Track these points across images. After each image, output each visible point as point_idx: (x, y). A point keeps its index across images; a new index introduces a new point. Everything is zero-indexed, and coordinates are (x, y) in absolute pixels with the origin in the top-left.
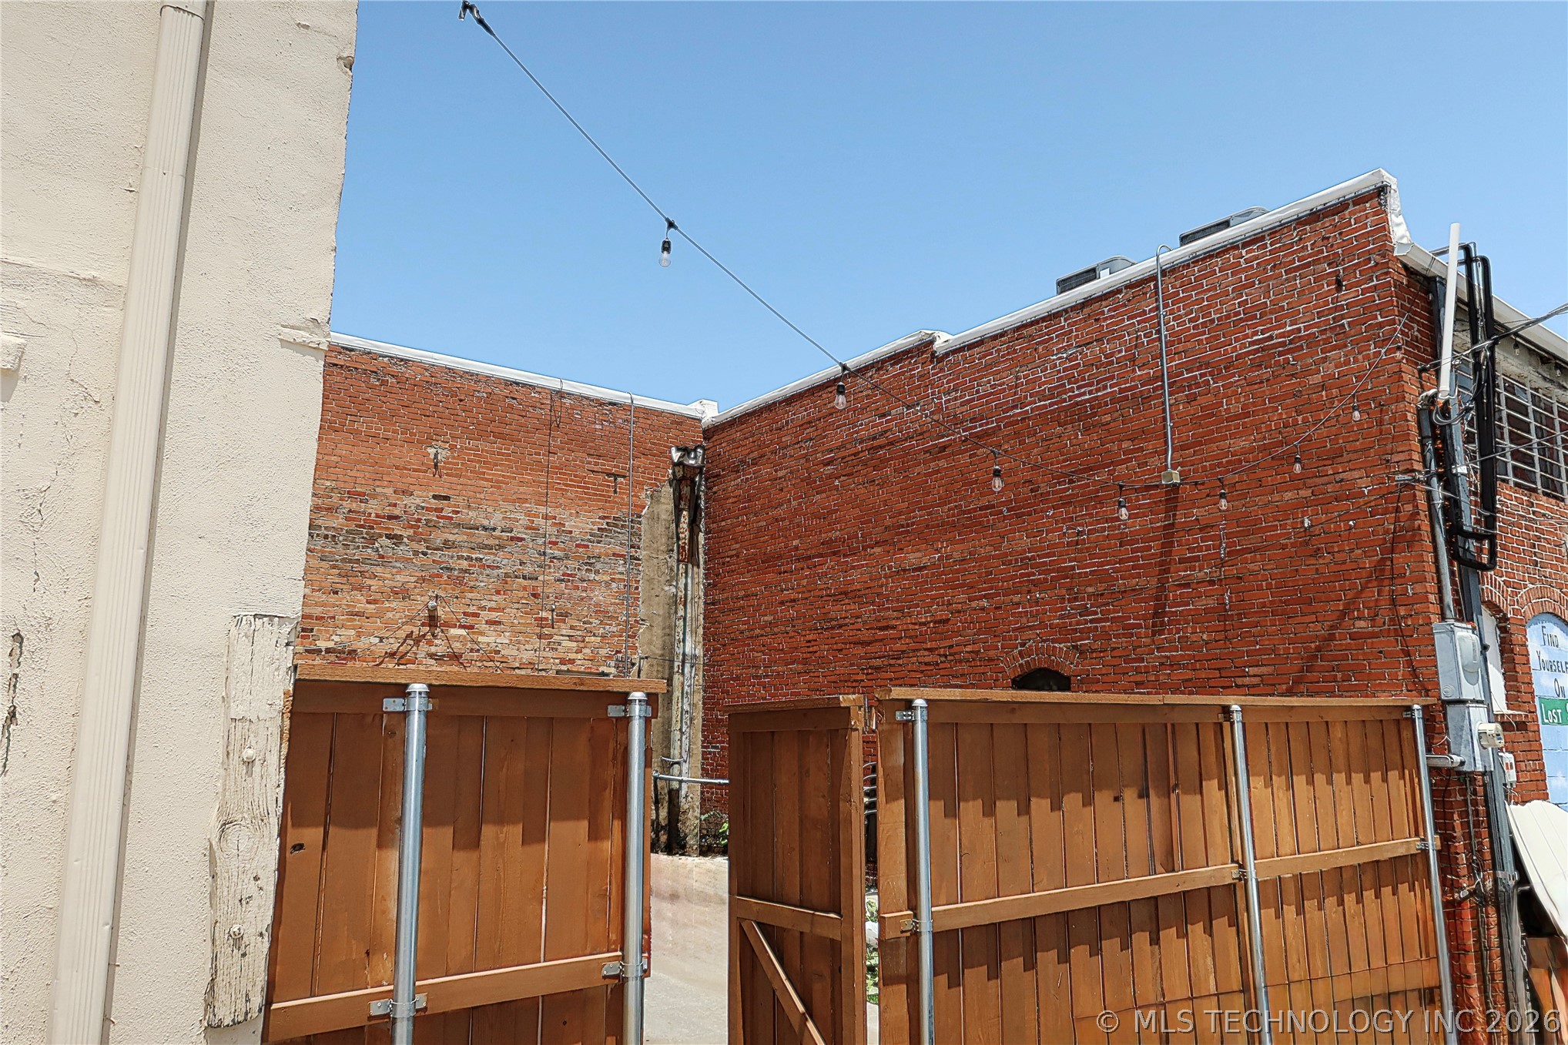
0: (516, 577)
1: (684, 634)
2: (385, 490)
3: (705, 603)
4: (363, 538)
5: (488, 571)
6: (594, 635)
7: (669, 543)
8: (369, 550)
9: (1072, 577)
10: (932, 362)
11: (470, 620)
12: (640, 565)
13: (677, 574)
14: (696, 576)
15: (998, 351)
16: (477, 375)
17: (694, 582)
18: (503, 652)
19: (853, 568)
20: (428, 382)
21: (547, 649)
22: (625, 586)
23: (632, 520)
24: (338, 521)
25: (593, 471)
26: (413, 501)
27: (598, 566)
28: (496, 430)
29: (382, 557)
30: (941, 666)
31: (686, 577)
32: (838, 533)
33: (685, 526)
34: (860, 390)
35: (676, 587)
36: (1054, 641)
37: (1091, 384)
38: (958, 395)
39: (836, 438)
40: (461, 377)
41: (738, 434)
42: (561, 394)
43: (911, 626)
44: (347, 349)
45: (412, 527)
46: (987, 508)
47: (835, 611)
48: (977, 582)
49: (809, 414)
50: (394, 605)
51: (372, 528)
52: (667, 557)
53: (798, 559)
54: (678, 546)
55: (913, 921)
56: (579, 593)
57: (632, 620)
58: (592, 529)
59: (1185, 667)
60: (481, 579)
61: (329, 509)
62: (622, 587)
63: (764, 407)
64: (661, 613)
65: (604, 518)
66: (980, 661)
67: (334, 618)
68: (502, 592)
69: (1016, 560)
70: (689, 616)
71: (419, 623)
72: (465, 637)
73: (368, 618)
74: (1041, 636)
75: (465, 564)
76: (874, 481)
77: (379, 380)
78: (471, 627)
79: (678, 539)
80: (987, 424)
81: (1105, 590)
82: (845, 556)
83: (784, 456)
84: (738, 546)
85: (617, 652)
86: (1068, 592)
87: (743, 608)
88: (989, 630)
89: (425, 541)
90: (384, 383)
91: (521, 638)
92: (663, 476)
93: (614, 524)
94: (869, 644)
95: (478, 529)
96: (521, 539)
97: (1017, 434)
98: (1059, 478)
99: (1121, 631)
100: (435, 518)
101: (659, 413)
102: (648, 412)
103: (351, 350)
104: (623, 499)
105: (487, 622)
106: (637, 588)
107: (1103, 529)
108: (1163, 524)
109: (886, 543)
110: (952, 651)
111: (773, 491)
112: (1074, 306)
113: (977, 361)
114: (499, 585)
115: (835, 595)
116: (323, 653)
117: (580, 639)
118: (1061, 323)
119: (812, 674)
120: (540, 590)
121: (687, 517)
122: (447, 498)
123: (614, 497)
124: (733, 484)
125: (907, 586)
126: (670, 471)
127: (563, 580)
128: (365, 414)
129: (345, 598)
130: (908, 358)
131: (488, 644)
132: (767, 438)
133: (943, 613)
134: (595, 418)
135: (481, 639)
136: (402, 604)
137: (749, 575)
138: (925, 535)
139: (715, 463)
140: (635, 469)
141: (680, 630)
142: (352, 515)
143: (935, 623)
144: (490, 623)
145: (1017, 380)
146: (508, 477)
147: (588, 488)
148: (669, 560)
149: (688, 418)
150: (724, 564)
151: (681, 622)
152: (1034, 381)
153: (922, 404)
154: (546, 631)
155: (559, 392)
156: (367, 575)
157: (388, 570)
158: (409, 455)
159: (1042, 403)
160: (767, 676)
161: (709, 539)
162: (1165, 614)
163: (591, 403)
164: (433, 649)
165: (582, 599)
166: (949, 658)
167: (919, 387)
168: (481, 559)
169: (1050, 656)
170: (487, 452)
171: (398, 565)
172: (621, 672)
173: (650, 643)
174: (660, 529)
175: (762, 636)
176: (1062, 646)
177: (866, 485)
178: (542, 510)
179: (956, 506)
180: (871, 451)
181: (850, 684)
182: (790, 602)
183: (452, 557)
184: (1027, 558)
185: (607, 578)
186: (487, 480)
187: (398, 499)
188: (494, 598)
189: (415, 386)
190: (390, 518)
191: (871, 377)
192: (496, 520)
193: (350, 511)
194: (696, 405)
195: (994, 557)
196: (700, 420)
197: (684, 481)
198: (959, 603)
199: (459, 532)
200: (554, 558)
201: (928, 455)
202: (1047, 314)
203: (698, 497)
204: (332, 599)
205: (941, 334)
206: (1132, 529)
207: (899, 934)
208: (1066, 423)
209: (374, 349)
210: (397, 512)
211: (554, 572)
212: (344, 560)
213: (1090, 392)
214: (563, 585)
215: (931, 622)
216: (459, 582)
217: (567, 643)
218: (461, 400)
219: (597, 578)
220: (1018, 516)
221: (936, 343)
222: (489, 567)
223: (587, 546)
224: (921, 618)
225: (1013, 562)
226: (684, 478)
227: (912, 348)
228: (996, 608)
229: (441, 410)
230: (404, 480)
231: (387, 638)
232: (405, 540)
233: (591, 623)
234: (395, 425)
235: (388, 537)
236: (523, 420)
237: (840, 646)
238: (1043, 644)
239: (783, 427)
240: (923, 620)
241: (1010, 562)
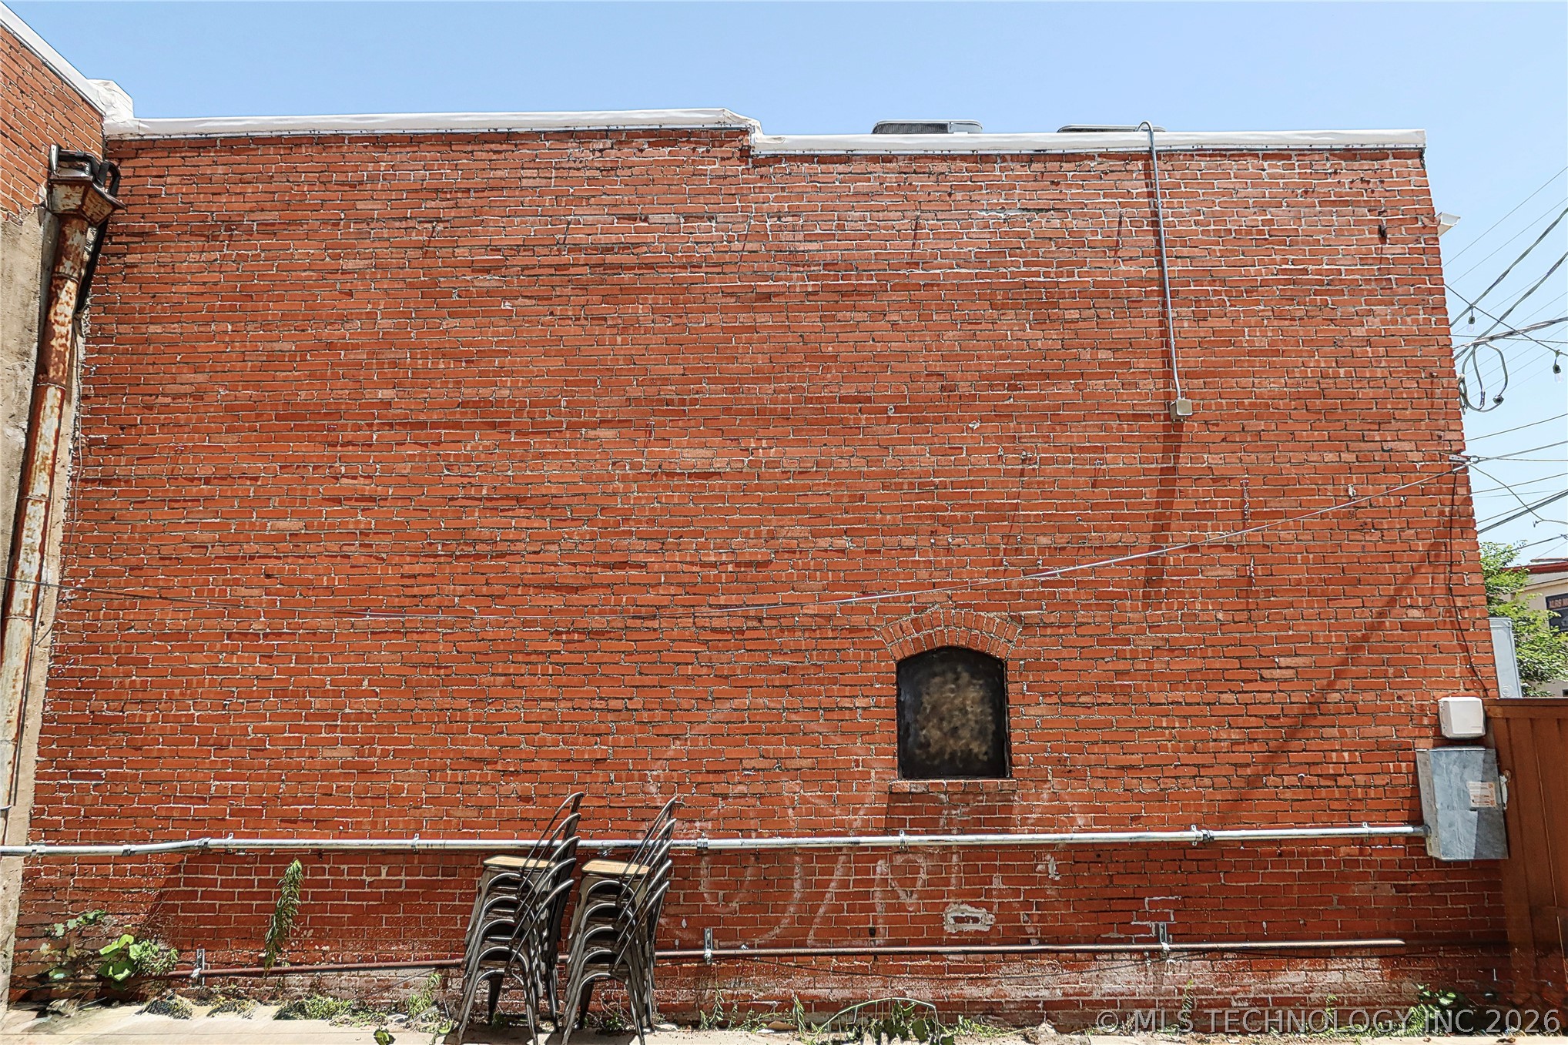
1: (43, 534)
7: (25, 337)
9: (1014, 519)
10: (744, 161)
15: (880, 179)
19: (542, 456)
30: (748, 634)
31: (60, 418)
32: (505, 392)
33: (70, 311)
34: (575, 165)
35: (29, 433)
36: (977, 608)
37: (1049, 265)
38: (800, 223)
39: (512, 230)
43: (680, 566)
46: (856, 400)
47: (488, 526)
48: (829, 509)
49: (436, 177)
52: (17, 365)
53: (391, 425)
54: (45, 348)
59: (1190, 653)
66: (829, 630)
69: (912, 484)
74: (954, 599)
76: (603, 319)
80: (858, 278)
81: (1068, 543)
82: (521, 434)
83: (361, 236)
84: (201, 378)
86: (1005, 540)
87: (208, 499)
88: (852, 584)
92: (28, 194)
94: (576, 590)
97: (915, 304)
98: (991, 381)
99: (1093, 601)
107: (1067, 461)
108: (1159, 466)
109: (627, 425)
110: (773, 612)
111: (322, 292)
113: (837, 183)
115: (489, 499)
118: (993, 171)
121: (73, 296)
125: (676, 500)
126: (45, 191)
130: (689, 143)
132: (309, 194)
133: (762, 553)
137: (234, 437)
138: (720, 423)
143: (738, 565)
148: (21, 373)
149: (84, 100)
150: (148, 407)
152: (949, 237)
159: (965, 270)
162: (1160, 583)
166: (766, 622)
167: (713, 192)
169: (970, 629)
175: (266, 557)
176: (991, 615)
177: (583, 322)
179: (791, 388)
180: (600, 270)
181: (520, 658)
182: (359, 500)
184: (932, 483)
191: (601, 151)
194: (100, 86)
195: (865, 475)
196: (103, 116)
197: (78, 220)
198: (791, 538)
201: (733, 300)
205: (764, 125)
206: (1112, 467)
208: (1004, 307)
213: (1046, 275)
215: (731, 562)
220: (916, 421)
221: (752, 136)
224: (708, 555)
225: (906, 487)
226: (78, 213)
227: (702, 130)
228: (868, 552)
237: (497, 589)
238: (958, 610)
239: (361, 183)
240: (713, 559)
241: (900, 486)
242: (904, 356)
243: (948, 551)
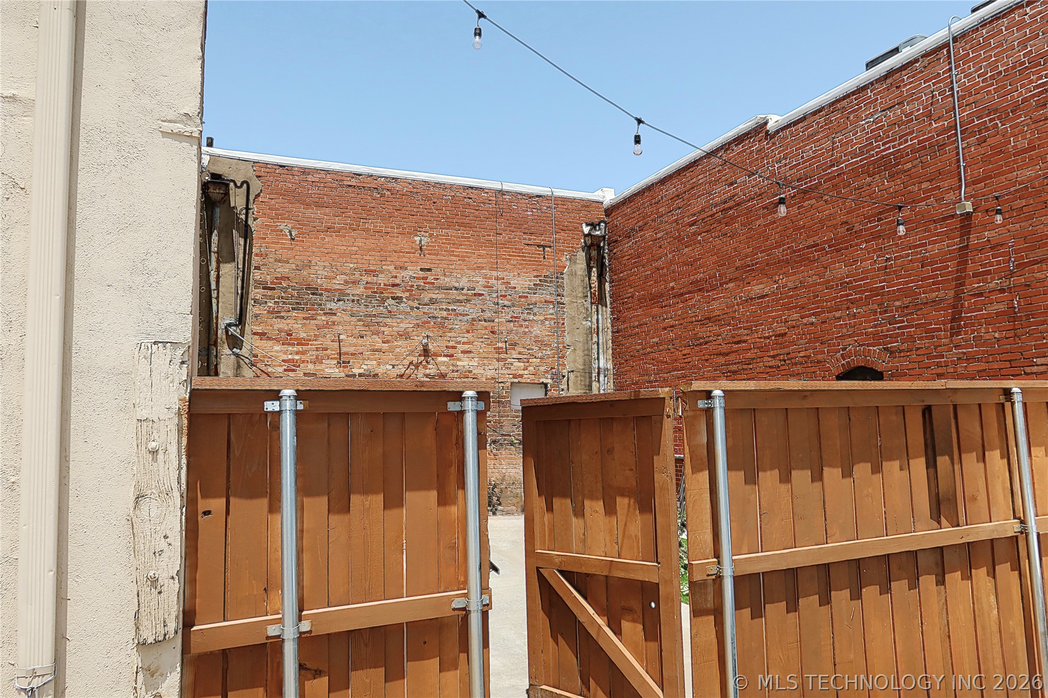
0: (480, 321)
1: (598, 354)
2: (389, 267)
3: (612, 332)
4: (377, 300)
5: (460, 318)
6: (535, 357)
7: (585, 291)
8: (382, 308)
9: (883, 294)
10: (766, 139)
11: (451, 351)
12: (564, 308)
13: (591, 313)
14: (605, 313)
15: (818, 123)
16: (444, 184)
17: (605, 317)
18: (474, 372)
19: (714, 299)
20: (411, 192)
21: (504, 368)
22: (555, 322)
23: (557, 277)
24: (360, 290)
25: (528, 245)
26: (408, 273)
27: (535, 310)
28: (460, 221)
29: (391, 312)
30: (782, 368)
31: (598, 315)
32: (702, 275)
33: (595, 278)
34: (713, 167)
35: (591, 321)
36: (869, 345)
37: (895, 140)
38: (787, 162)
39: (698, 204)
40: (433, 186)
41: (629, 210)
42: (502, 192)
43: (757, 340)
44: (357, 174)
45: (408, 291)
46: (813, 246)
47: (702, 332)
48: (806, 304)
49: (677, 190)
50: (400, 343)
51: (382, 293)
52: (583, 301)
53: (674, 296)
54: (591, 293)
55: (718, 567)
56: (523, 329)
57: (561, 346)
58: (529, 285)
59: (979, 360)
60: (456, 323)
61: (353, 283)
62: (553, 323)
63: (645, 188)
64: (581, 340)
65: (537, 276)
66: (811, 363)
67: (362, 353)
68: (471, 331)
69: (837, 285)
70: (601, 341)
71: (417, 354)
72: (448, 363)
73: (384, 353)
74: (858, 342)
75: (445, 314)
76: (727, 234)
77: (379, 193)
78: (452, 356)
79: (591, 288)
80: (810, 181)
81: (910, 303)
82: (708, 291)
83: (661, 222)
84: (632, 290)
85: (552, 368)
86: (880, 307)
87: (638, 333)
88: (816, 339)
89: (418, 300)
90: (383, 195)
91: (485, 362)
92: (577, 244)
93: (544, 281)
94: (727, 354)
95: (451, 290)
96: (483, 295)
97: (835, 186)
98: (869, 219)
99: (924, 335)
100: (423, 284)
101: (572, 200)
102: (564, 200)
103: (360, 175)
104: (550, 262)
105: (462, 352)
106: (563, 324)
107: (908, 255)
108: (958, 246)
109: (737, 280)
110: (789, 356)
111: (654, 249)
112: (879, 78)
113: (801, 134)
114: (468, 326)
115: (701, 321)
116: (357, 377)
117: (525, 360)
118: (868, 94)
119: (687, 378)
120: (496, 328)
121: (596, 273)
122: (429, 270)
123: (544, 262)
124: (627, 246)
125: (754, 310)
126: (582, 241)
127: (512, 321)
128: (372, 217)
129: (368, 340)
130: (748, 138)
131: (464, 366)
132: (648, 211)
133: (783, 329)
134: (527, 208)
135: (459, 363)
136: (404, 342)
137: (641, 310)
138: (765, 271)
139: (613, 233)
140: (557, 241)
141: (595, 351)
142: (368, 285)
143: (776, 336)
144: (463, 352)
145: (833, 145)
146: (470, 253)
147: (525, 257)
148: (585, 303)
149: (593, 202)
150: (623, 303)
151: (595, 346)
152: (847, 143)
153: (759, 172)
154: (502, 356)
155: (500, 191)
156: (381, 324)
157: (394, 320)
158: (402, 243)
159: (854, 160)
160: (656, 381)
161: (612, 286)
162: (961, 319)
163: (524, 197)
164: (428, 371)
165: (526, 333)
166: (787, 362)
167: (757, 159)
168: (455, 310)
169: (866, 357)
170: (454, 236)
171: (401, 316)
172: (555, 382)
173: (575, 361)
174: (577, 282)
175: (652, 352)
176: (875, 348)
177: (721, 238)
178: (494, 273)
179: (788, 247)
180: (723, 212)
182: (670, 327)
183: (436, 309)
184: (846, 282)
185: (542, 318)
186: (456, 256)
187: (398, 273)
188: (466, 335)
189: (403, 195)
190: (394, 285)
191: (721, 156)
192: (464, 282)
193: (367, 283)
194: (599, 192)
195: (819, 284)
196: (602, 203)
197: (593, 247)
198: (793, 321)
199: (439, 292)
200: (504, 306)
201: (766, 210)
202: (856, 88)
203: (603, 257)
204: (360, 341)
205: (772, 116)
206: (931, 253)
207: (705, 577)
208: (874, 174)
209: (374, 173)
210: (397, 281)
211: (505, 316)
212: (366, 316)
213: (894, 147)
214: (512, 324)
215: (773, 335)
216: (442, 326)
217: (517, 364)
218: (434, 203)
219: (535, 318)
220: (838, 251)
221: (768, 124)
222: (460, 314)
223: (527, 297)
224: (765, 333)
225: (835, 286)
226: (592, 244)
227: (751, 130)
228: (822, 322)
229: (421, 210)
230: (400, 260)
231: (397, 365)
232: (404, 300)
233: (533, 349)
234: (392, 223)
235: (393, 298)
236: (477, 213)
237: (707, 357)
238: (860, 348)
239: (659, 201)
240: (767, 335)
241: (832, 287)
242: (830, 217)
243: (854, 316)
